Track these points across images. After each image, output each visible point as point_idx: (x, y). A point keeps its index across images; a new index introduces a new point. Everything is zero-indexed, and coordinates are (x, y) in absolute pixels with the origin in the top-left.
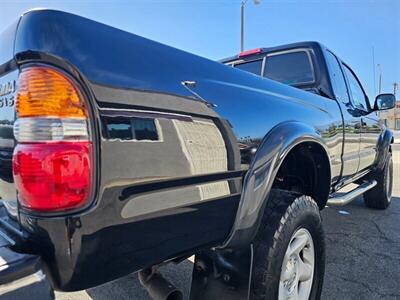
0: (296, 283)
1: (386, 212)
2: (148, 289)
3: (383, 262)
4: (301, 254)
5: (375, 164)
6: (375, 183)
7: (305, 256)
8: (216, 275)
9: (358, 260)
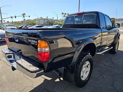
0: (85, 72)
1: (115, 55)
2: (56, 72)
3: (109, 68)
4: (87, 66)
5: (113, 42)
6: (112, 47)
7: (88, 66)
8: (68, 70)
9: (103, 67)
